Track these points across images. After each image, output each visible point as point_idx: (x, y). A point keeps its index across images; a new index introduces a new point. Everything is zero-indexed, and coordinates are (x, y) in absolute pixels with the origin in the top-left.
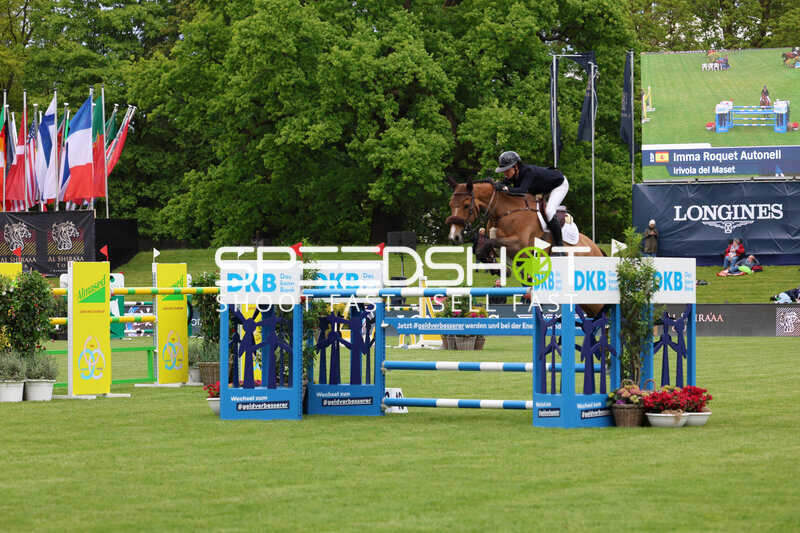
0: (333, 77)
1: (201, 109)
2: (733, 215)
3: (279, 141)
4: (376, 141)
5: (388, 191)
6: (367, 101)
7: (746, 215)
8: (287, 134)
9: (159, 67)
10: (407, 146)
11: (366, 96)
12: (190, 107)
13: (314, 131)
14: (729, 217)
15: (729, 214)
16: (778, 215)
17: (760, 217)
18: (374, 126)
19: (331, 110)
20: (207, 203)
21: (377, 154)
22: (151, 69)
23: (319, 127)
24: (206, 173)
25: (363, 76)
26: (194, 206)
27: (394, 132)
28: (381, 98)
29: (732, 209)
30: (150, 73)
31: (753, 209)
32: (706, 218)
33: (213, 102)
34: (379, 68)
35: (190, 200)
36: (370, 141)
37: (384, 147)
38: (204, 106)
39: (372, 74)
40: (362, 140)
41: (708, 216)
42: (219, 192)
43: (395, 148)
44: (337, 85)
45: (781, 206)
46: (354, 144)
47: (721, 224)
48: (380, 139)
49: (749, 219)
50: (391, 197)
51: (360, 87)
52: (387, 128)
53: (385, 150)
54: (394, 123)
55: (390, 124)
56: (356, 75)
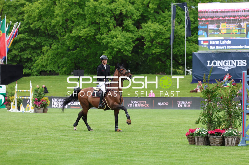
0: (90, 11)
1: (49, 23)
2: (228, 64)
3: (72, 35)
4: (106, 35)
5: (110, 54)
6: (103, 20)
7: (233, 64)
8: (75, 33)
9: (35, 8)
10: (117, 38)
11: (103, 18)
12: (46, 23)
13: (83, 31)
14: (227, 65)
15: (227, 64)
16: (244, 64)
17: (238, 65)
18: (106, 29)
19: (91, 24)
20: (52, 59)
21: (106, 40)
22: (33, 9)
23: (85, 30)
24: (51, 48)
25: (102, 11)
26: (47, 60)
27: (113, 33)
28: (108, 19)
29: (228, 62)
30: (32, 10)
31: (236, 62)
32: (219, 65)
33: (53, 21)
34: (108, 8)
35: (46, 58)
36: (104, 36)
37: (109, 37)
38: (51, 22)
39: (105, 10)
40: (102, 34)
41: (220, 65)
42: (57, 54)
43: (113, 38)
44: (92, 14)
45: (246, 61)
46: (99, 36)
47: (224, 68)
48: (107, 34)
49: (234, 66)
50: (111, 57)
51: (101, 15)
52: (111, 31)
53: (109, 39)
54: (114, 29)
55: (112, 29)
56: (99, 11)
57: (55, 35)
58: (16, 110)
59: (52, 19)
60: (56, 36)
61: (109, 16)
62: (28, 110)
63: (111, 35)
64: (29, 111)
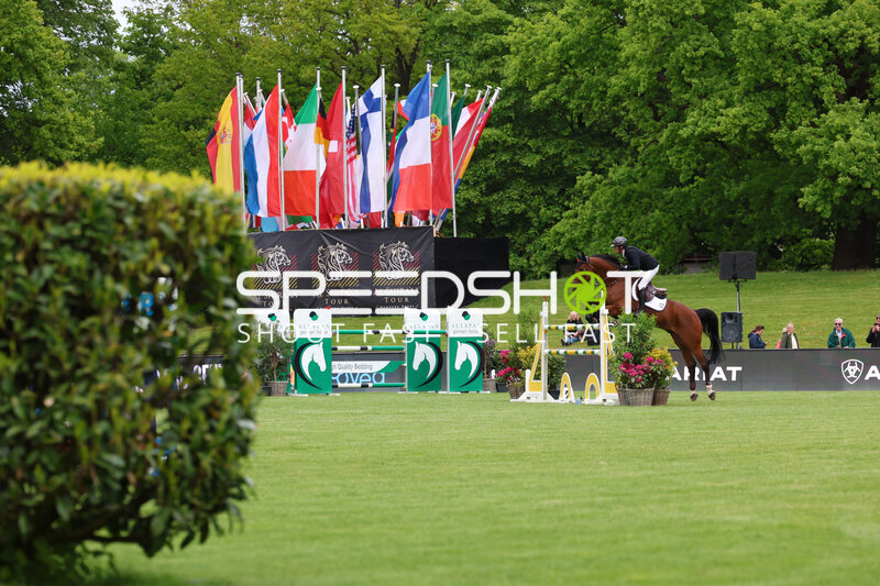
0: (752, 44)
1: (600, 89)
3: (684, 133)
4: (811, 129)
5: (824, 198)
6: (799, 76)
8: (694, 123)
9: (548, 35)
10: (848, 137)
11: (798, 69)
12: (587, 87)
13: (728, 116)
18: (810, 109)
19: (752, 90)
20: (609, 215)
21: (809, 146)
22: (538, 37)
23: (732, 111)
24: (606, 177)
25: (793, 43)
26: (593, 220)
27: (833, 118)
28: (819, 72)
30: (537, 41)
33: (613, 80)
34: (816, 32)
35: (588, 212)
36: (802, 130)
37: (821, 137)
38: (605, 86)
39: (805, 40)
40: (793, 127)
42: (627, 200)
43: (833, 138)
44: (759, 55)
46: (783, 133)
48: (813, 125)
50: (829, 207)
51: (789, 57)
52: (826, 111)
53: (820, 141)
54: (837, 105)
55: (830, 106)
56: (784, 41)
57: (610, 130)
58: (545, 398)
59: (609, 75)
60: (615, 133)
61: (820, 60)
62: (593, 397)
63: (829, 127)
64: (598, 400)
